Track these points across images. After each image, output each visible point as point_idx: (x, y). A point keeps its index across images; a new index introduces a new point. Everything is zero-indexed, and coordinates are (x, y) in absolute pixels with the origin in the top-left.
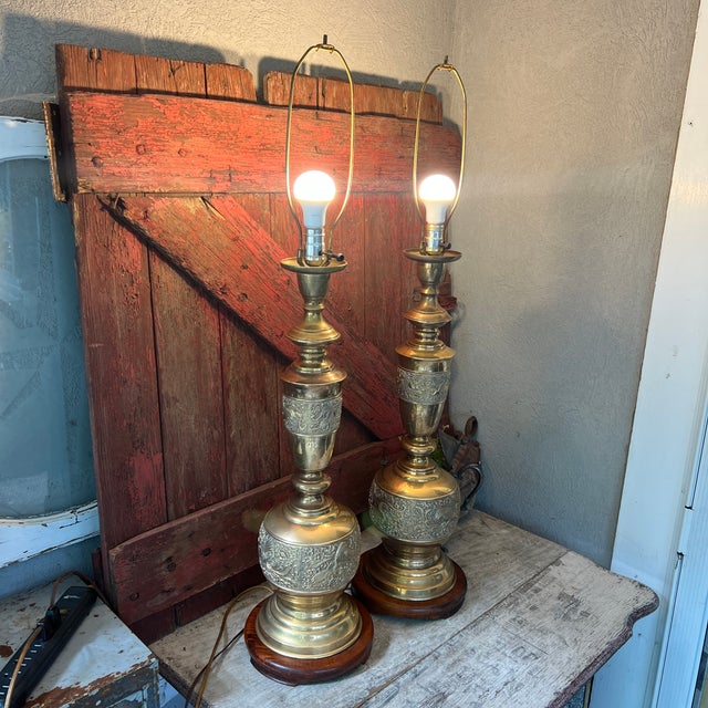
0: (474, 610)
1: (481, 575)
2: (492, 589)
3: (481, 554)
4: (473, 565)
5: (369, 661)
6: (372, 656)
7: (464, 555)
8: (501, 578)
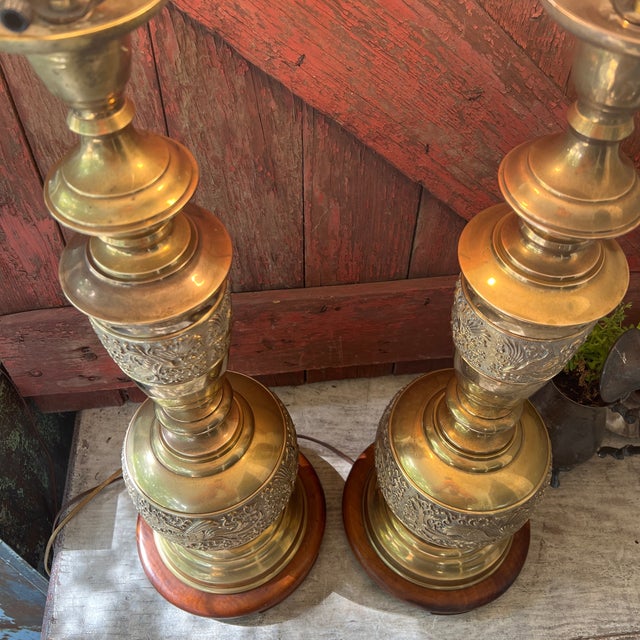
0: (492, 629)
1: (569, 566)
2: (558, 607)
3: (608, 524)
4: (573, 539)
5: (271, 612)
6: (282, 606)
7: (580, 509)
8: (595, 596)
